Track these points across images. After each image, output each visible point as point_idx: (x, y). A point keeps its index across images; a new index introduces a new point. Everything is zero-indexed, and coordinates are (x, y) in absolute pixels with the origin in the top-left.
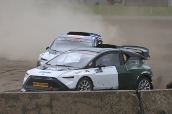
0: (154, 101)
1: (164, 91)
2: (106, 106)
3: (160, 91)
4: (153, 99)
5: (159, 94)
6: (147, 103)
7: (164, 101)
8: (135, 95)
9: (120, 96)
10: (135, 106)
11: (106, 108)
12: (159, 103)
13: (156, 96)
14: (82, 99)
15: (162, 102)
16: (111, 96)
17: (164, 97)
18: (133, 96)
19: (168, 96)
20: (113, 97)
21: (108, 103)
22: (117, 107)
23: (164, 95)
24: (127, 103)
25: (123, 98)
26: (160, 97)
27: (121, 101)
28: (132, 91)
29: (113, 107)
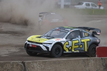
0: (33, 67)
1: (39, 62)
3: (36, 62)
4: (32, 66)
5: (36, 63)
6: (29, 69)
7: (39, 68)
8: (22, 64)
12: (36, 68)
13: (34, 65)
16: (8, 64)
17: (39, 65)
19: (41, 64)
20: (9, 65)
21: (6, 69)
23: (39, 64)
24: (17, 69)
25: (15, 66)
26: (36, 65)
27: (13, 68)
28: (20, 61)
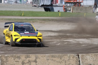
2: (63, 62)
9: (70, 57)
10: (77, 62)
11: (63, 63)
14: (51, 58)
15: (90, 60)
18: (76, 57)
22: (68, 62)
29: (66, 62)
